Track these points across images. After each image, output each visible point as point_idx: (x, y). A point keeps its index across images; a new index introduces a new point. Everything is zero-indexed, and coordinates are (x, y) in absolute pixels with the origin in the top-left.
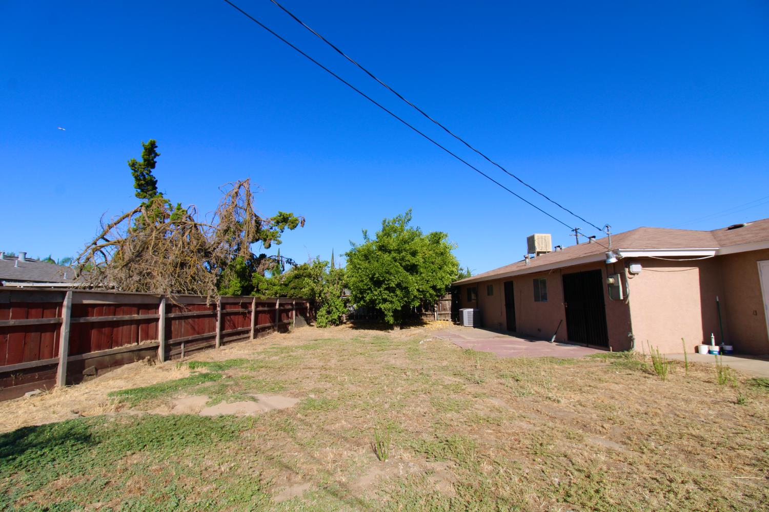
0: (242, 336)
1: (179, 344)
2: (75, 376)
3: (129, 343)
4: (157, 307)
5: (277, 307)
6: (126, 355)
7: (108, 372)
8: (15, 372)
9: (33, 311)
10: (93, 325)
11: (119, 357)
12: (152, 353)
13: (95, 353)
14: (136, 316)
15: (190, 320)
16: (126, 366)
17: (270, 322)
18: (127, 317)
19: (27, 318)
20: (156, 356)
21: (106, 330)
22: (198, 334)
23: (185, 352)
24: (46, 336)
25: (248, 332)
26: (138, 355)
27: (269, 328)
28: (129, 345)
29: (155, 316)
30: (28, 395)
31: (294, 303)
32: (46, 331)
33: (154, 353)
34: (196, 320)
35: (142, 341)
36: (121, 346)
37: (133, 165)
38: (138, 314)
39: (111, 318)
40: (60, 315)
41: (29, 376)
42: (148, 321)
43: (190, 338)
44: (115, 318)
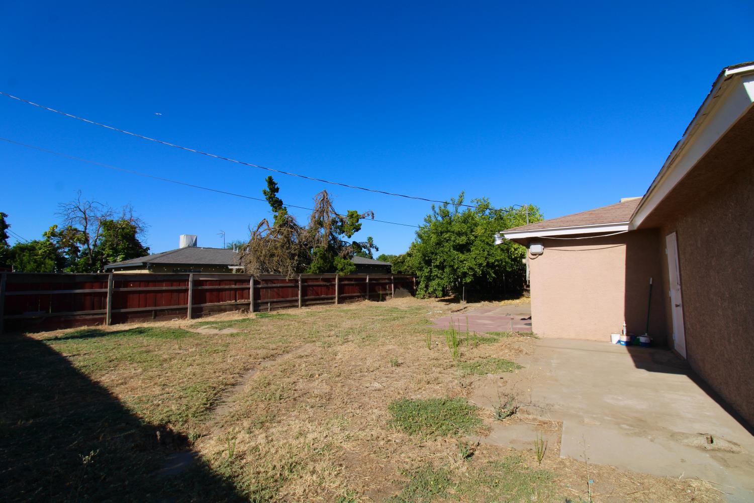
0: (326, 301)
1: (267, 303)
2: (196, 314)
3: (230, 300)
4: (249, 281)
5: (367, 281)
6: (228, 307)
7: (216, 314)
8: (167, 310)
9: (175, 283)
10: (207, 290)
11: (223, 307)
12: (246, 307)
13: (208, 304)
14: (233, 286)
15: (275, 289)
16: (228, 312)
17: (360, 292)
18: (227, 287)
19: (172, 286)
20: (249, 308)
21: (215, 293)
22: (283, 297)
23: (271, 308)
24: (182, 295)
25: (333, 298)
26: (236, 307)
27: (358, 297)
28: (230, 302)
29: (248, 286)
30: (173, 320)
31: (392, 278)
32: (181, 292)
33: (247, 307)
34: (280, 289)
35: (238, 300)
36: (225, 301)
37: (265, 193)
38: (235, 285)
39: (217, 287)
40: (188, 285)
41: (174, 312)
42: (243, 289)
43: (275, 300)
44: (219, 287)
